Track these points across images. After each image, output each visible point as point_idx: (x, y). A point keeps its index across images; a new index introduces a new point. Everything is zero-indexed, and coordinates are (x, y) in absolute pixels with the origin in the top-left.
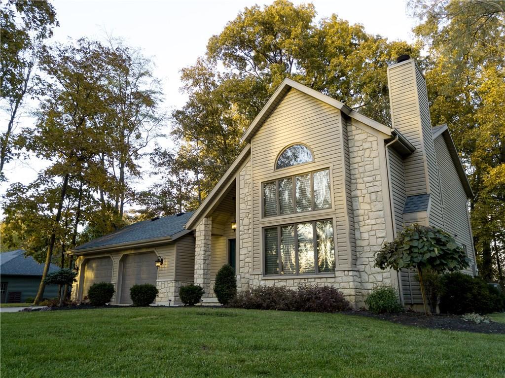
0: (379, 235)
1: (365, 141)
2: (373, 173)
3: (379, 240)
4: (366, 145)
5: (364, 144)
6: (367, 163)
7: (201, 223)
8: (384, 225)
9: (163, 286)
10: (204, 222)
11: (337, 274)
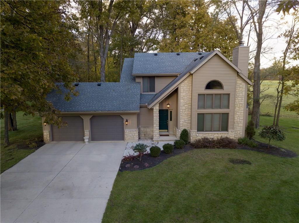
0: (241, 119)
1: (241, 84)
2: (242, 97)
3: (240, 120)
4: (241, 86)
5: (240, 85)
6: (240, 93)
7: (157, 106)
8: (243, 116)
9: (130, 133)
10: (158, 106)
11: (229, 132)
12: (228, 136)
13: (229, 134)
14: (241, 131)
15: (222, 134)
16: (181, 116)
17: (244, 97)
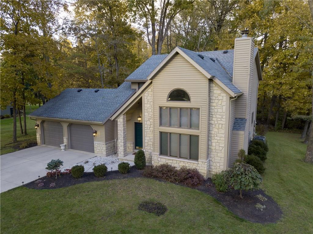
0: (221, 146)
2: (222, 114)
3: (220, 148)
4: (220, 98)
5: (219, 96)
6: (219, 108)
7: (120, 118)
8: (224, 141)
9: (98, 146)
10: (122, 118)
11: (199, 163)
12: (198, 168)
13: (199, 165)
14: (221, 164)
15: (190, 164)
16: (146, 133)
17: (224, 114)
